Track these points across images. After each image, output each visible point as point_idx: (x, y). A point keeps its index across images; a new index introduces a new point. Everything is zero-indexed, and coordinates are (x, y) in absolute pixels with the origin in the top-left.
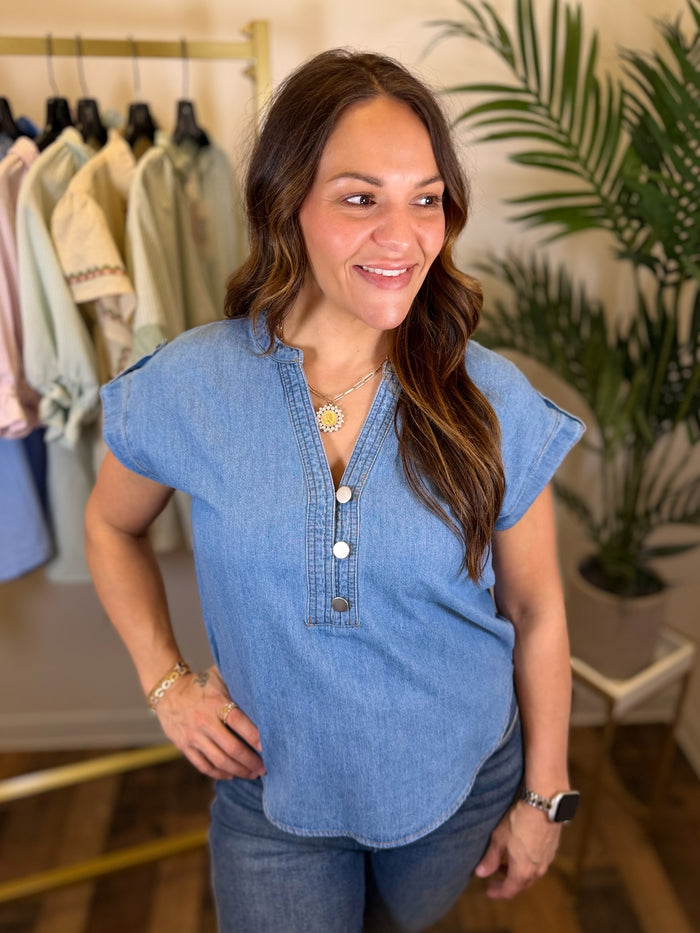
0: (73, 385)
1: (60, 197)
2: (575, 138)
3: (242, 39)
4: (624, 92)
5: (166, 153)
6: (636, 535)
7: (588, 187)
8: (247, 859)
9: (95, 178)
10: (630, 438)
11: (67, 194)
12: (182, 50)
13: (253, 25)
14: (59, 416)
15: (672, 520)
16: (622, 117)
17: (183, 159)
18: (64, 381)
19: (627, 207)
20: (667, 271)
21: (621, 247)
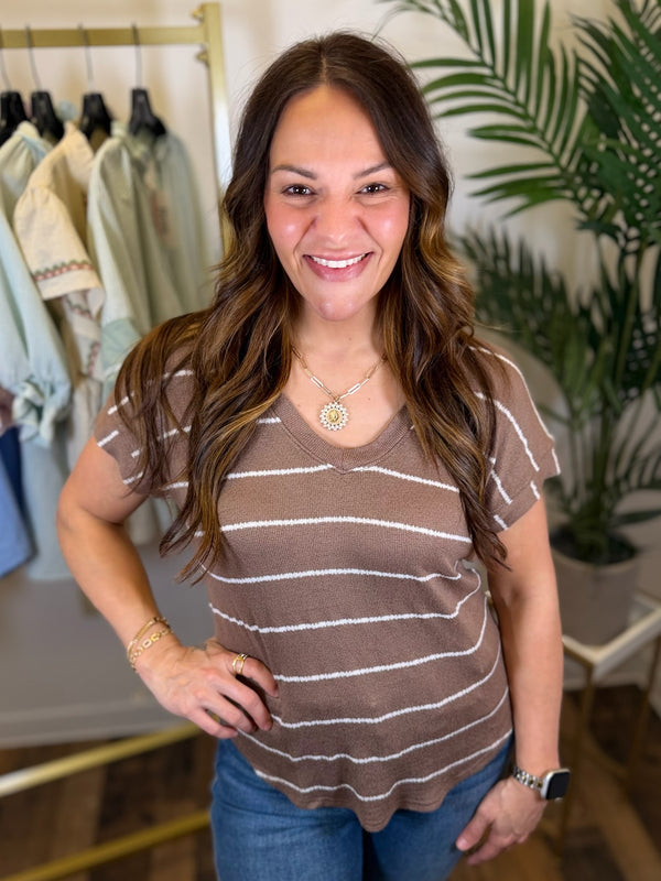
0: (45, 383)
1: (22, 193)
2: (531, 109)
3: (195, 23)
4: (578, 60)
5: (123, 143)
6: (607, 503)
7: (548, 159)
8: (252, 836)
9: (55, 172)
10: (598, 407)
11: (28, 190)
12: (134, 37)
13: (203, 8)
14: (33, 415)
15: (641, 486)
16: (578, 85)
17: (140, 149)
18: (35, 380)
19: (587, 177)
20: (628, 240)
21: (582, 217)
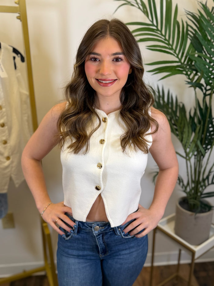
2: (171, 42)
4: (188, 25)
6: (200, 189)
7: (177, 60)
10: (196, 152)
19: (191, 66)
20: (206, 90)
21: (189, 81)
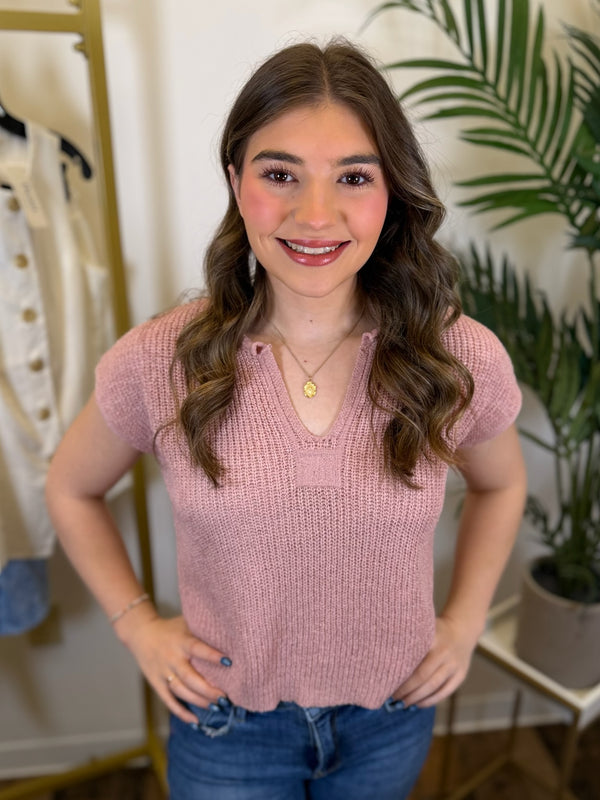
2: (523, 118)
4: (574, 69)
7: (538, 170)
16: (573, 94)
21: (575, 231)
